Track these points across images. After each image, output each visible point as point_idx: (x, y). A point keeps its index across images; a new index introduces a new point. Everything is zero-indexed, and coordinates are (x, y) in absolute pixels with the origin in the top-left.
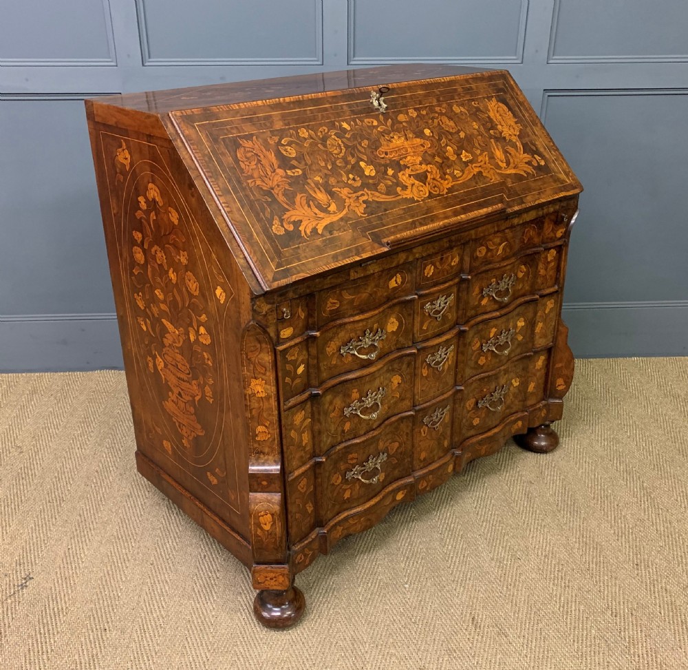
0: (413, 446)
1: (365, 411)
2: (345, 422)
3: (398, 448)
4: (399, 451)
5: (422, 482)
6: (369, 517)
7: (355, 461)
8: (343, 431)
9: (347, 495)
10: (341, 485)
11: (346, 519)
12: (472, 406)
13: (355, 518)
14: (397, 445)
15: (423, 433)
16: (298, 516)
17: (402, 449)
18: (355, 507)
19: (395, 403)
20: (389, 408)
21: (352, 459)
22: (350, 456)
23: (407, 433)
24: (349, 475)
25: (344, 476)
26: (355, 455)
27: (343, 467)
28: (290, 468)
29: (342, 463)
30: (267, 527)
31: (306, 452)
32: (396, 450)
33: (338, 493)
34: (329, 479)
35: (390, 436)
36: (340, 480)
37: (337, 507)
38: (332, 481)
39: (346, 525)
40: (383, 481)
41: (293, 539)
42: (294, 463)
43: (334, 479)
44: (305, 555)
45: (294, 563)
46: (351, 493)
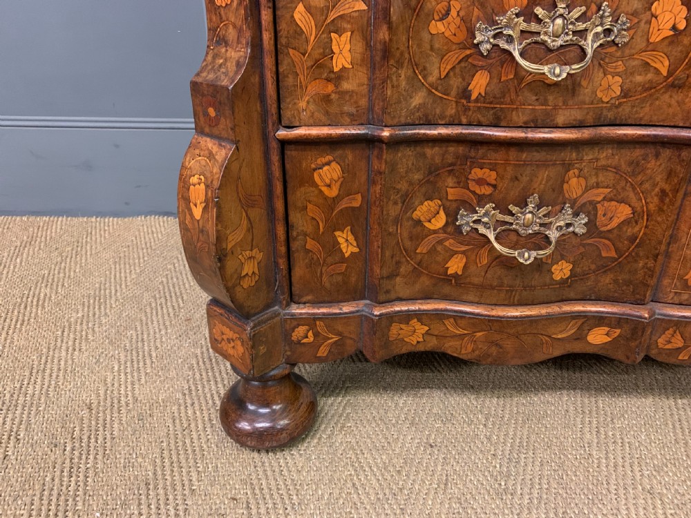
0: (673, 239)
1: (538, 51)
2: (476, 69)
3: (627, 222)
4: (629, 231)
5: (671, 331)
6: (497, 337)
7: (487, 190)
8: (465, 94)
9: (455, 266)
10: (442, 236)
11: (440, 316)
13: (463, 323)
14: (624, 212)
16: (310, 244)
17: (638, 230)
18: (471, 303)
19: (649, 87)
20: (625, 94)
21: (480, 182)
22: (477, 173)
23: (663, 191)
24: (465, 220)
25: (452, 216)
26: (492, 176)
27: (453, 193)
28: (287, 114)
29: (450, 181)
30: (197, 212)
31: (342, 94)
32: (620, 226)
33: (433, 251)
34: (407, 201)
35: (609, 178)
36: (440, 221)
37: (425, 281)
38: (417, 214)
39: (438, 328)
40: (563, 282)
41: (296, 289)
42: (302, 104)
43: (423, 210)
44: (316, 335)
45: (287, 335)
46: (465, 267)
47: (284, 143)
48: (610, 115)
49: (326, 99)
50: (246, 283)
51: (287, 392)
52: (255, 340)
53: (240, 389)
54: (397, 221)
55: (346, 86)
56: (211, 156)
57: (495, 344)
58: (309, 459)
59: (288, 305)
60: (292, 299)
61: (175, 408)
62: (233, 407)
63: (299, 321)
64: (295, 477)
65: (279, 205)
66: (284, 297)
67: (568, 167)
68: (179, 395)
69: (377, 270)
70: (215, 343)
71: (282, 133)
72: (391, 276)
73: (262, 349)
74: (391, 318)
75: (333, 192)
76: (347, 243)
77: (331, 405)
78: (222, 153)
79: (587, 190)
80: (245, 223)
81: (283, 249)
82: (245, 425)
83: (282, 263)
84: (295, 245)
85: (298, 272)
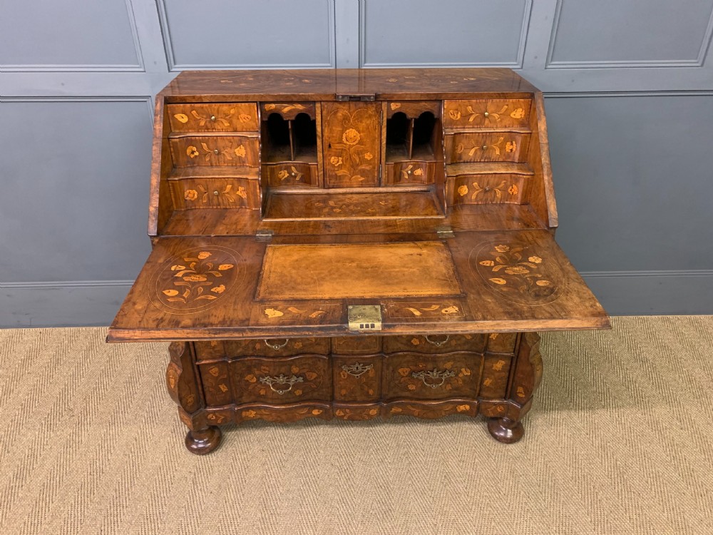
2: (256, 343)
4: (318, 380)
6: (280, 414)
7: (266, 372)
8: (254, 348)
9: (262, 392)
10: (256, 384)
11: (260, 408)
12: (407, 374)
13: (268, 411)
14: (315, 375)
15: (342, 376)
16: (211, 389)
17: (321, 380)
18: (270, 404)
19: (311, 344)
20: (304, 346)
21: (264, 370)
22: (262, 367)
23: (324, 370)
24: (262, 380)
25: (258, 379)
26: (267, 369)
27: (257, 372)
28: (199, 357)
29: (255, 369)
30: (172, 386)
31: (215, 351)
32: (315, 379)
33: (254, 388)
34: (242, 376)
35: (307, 366)
36: (255, 380)
37: (253, 398)
38: (246, 379)
39: (259, 412)
40: (300, 396)
41: (208, 402)
42: (203, 355)
43: (248, 377)
44: (216, 416)
45: (206, 418)
46: (266, 393)
47: (198, 366)
48: (301, 351)
49: (211, 353)
50: (189, 405)
51: (209, 434)
52: (194, 421)
53: (192, 434)
54: (239, 381)
55: (216, 349)
56: (176, 371)
57: (279, 417)
58: (218, 457)
59: (205, 407)
60: (206, 405)
61: (169, 438)
62: (189, 440)
63: (209, 413)
64: (212, 463)
65: (199, 381)
66: (204, 406)
67: (291, 365)
68: (170, 433)
69: (235, 396)
70: (182, 419)
71: (197, 363)
72: (241, 397)
73: (197, 423)
74: (241, 410)
75: (217, 375)
76: (224, 388)
77: (230, 435)
78: (179, 372)
79: (300, 370)
80: (188, 388)
81: (201, 392)
82: (194, 447)
83: (202, 397)
84: (206, 390)
85: (208, 397)
